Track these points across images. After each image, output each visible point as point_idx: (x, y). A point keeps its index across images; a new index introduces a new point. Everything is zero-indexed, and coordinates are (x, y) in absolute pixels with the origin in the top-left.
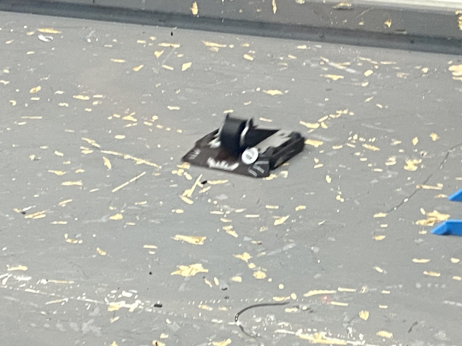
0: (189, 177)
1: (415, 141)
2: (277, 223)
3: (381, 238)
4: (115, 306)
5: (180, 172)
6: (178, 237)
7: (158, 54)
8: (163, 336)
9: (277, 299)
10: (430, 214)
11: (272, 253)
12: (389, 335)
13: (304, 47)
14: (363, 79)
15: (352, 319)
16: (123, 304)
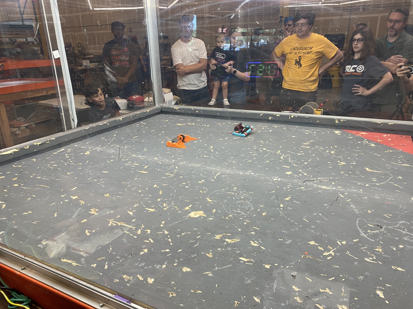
0: (281, 154)
1: (332, 147)
2: (305, 164)
3: (331, 167)
4: (275, 180)
5: (278, 153)
6: (283, 166)
7: (263, 128)
8: (288, 186)
9: (311, 179)
10: (341, 163)
11: (307, 170)
12: (341, 187)
13: (297, 127)
14: (314, 134)
15: (331, 184)
16: (276, 179)
